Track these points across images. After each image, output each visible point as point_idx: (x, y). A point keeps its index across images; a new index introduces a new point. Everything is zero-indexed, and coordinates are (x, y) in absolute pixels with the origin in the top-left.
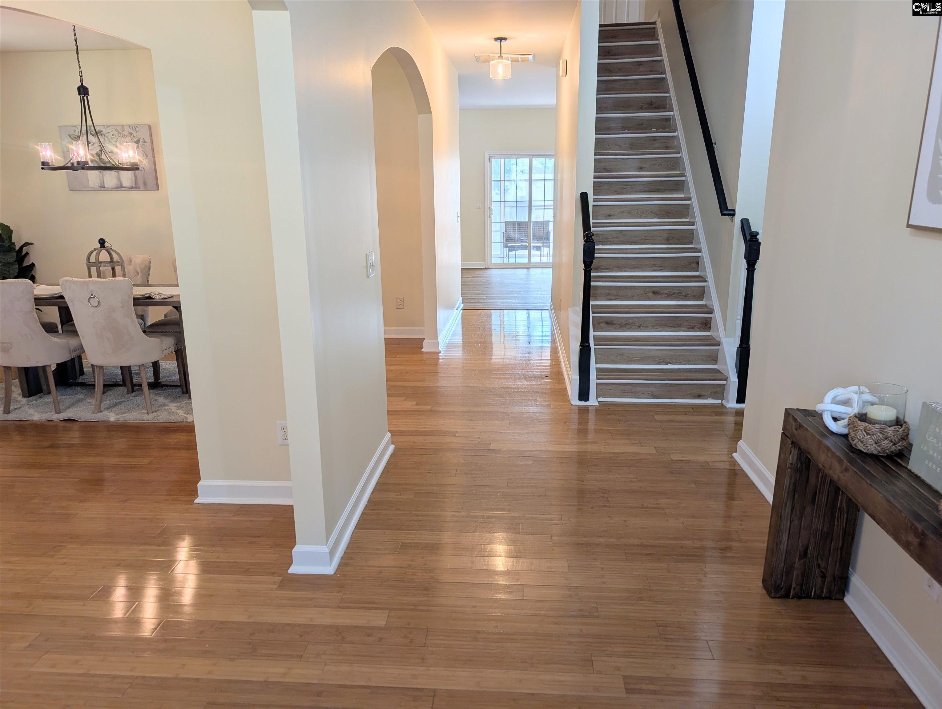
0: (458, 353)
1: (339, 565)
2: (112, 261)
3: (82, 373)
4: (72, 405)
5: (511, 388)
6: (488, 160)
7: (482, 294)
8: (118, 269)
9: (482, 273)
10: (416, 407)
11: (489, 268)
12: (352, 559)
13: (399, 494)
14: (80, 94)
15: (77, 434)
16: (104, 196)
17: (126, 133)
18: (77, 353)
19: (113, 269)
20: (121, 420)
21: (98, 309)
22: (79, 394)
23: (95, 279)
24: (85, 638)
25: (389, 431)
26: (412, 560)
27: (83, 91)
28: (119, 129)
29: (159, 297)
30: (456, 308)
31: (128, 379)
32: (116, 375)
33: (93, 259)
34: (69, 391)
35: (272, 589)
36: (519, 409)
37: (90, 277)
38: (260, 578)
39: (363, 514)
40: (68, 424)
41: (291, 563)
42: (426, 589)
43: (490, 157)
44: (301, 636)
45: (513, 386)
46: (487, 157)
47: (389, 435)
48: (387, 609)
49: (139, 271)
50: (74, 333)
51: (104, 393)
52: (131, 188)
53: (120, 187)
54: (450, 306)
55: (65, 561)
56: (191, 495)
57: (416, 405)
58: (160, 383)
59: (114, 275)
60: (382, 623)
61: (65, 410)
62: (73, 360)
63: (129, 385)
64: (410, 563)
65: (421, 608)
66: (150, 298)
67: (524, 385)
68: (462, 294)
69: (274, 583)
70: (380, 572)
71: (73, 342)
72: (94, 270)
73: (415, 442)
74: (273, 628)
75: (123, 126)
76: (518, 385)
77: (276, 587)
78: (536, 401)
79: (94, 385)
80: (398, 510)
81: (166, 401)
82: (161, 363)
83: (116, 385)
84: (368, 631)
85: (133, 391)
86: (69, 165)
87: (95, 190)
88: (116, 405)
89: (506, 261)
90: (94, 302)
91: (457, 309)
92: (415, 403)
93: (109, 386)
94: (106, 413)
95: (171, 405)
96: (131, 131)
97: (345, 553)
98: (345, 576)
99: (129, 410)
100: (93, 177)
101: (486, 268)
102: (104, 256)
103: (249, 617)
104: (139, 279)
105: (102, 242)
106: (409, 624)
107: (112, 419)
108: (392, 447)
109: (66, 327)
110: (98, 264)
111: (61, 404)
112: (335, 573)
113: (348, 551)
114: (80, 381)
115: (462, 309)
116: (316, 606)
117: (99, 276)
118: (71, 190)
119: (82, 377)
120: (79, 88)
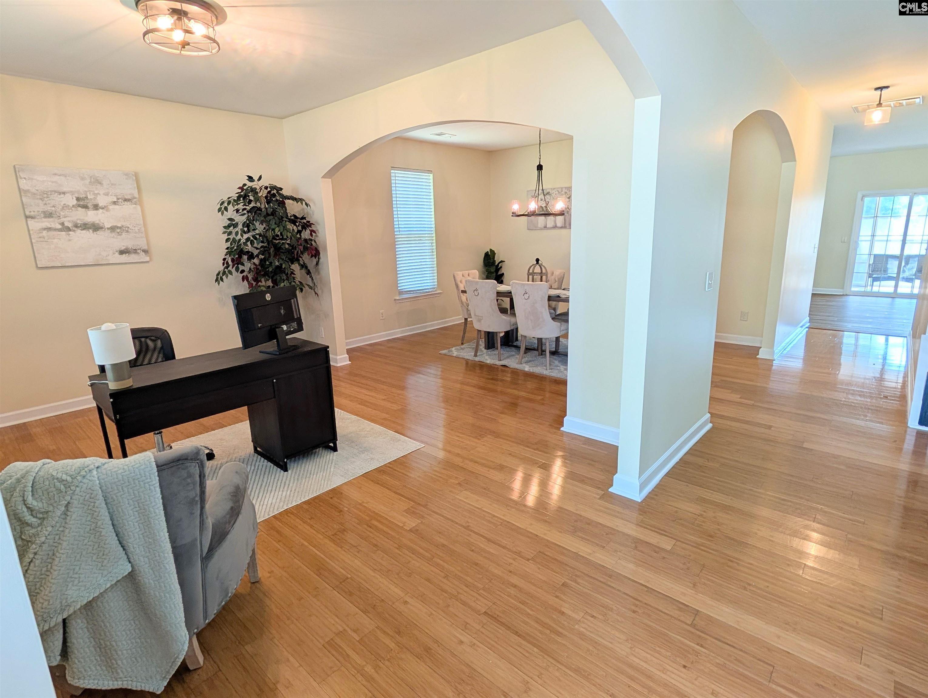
0: (797, 364)
1: (646, 497)
2: (542, 272)
3: (517, 339)
4: (508, 357)
5: (841, 401)
6: (861, 198)
7: (833, 316)
8: (544, 278)
9: (838, 299)
10: (739, 400)
11: (847, 295)
12: (656, 495)
13: (707, 461)
14: (538, 170)
15: (509, 375)
16: (546, 232)
17: (563, 193)
18: (515, 327)
19: (541, 277)
20: (531, 371)
21: (528, 301)
22: (513, 351)
23: (530, 282)
24: (485, 489)
25: (709, 412)
26: (705, 512)
27: (540, 168)
28: (560, 190)
29: (563, 296)
30: (801, 325)
31: (540, 347)
32: (535, 343)
33: (531, 271)
34: (508, 349)
35: (595, 498)
36: (845, 419)
37: (528, 281)
38: (589, 488)
39: (673, 467)
40: (503, 368)
41: (612, 485)
42: (711, 536)
43: (863, 197)
44: (607, 534)
45: (844, 399)
46: (860, 196)
47: (709, 415)
48: (675, 539)
49: (557, 280)
50: (514, 314)
51: (525, 353)
52: (562, 227)
53: (555, 227)
54: (793, 323)
55: (484, 443)
56: (560, 424)
57: (740, 398)
58: (558, 352)
59: (541, 281)
60: (669, 548)
61: (503, 360)
62: (512, 330)
63: (540, 350)
64: (702, 513)
65: (702, 548)
66: (559, 297)
67: (857, 400)
68: (809, 314)
69: (598, 494)
70: (676, 512)
71: (513, 320)
72: (531, 277)
73: (731, 426)
74: (590, 522)
75: (562, 188)
76: (849, 399)
77: (599, 497)
78: (866, 416)
79: (520, 348)
80: (703, 472)
81: (559, 365)
82: (561, 339)
83: (534, 349)
84: (657, 549)
85: (542, 355)
86: (526, 213)
87: (541, 229)
88: (530, 361)
89: (869, 289)
90: (526, 296)
91: (801, 327)
92: (739, 396)
93: (528, 350)
94: (524, 365)
95: (562, 366)
96: (566, 191)
97: (653, 490)
98: (648, 505)
99: (537, 366)
100: (541, 220)
101: (843, 295)
102: (537, 269)
103: (577, 510)
104: (555, 285)
105: (538, 260)
106: (690, 556)
107: (526, 369)
108: (710, 425)
109: (512, 312)
110: (533, 274)
111: (502, 356)
112: (641, 502)
113: (655, 490)
114: (515, 344)
115: (806, 328)
116: (622, 519)
117: (533, 281)
118: (528, 229)
119: (517, 342)
120: (538, 166)
